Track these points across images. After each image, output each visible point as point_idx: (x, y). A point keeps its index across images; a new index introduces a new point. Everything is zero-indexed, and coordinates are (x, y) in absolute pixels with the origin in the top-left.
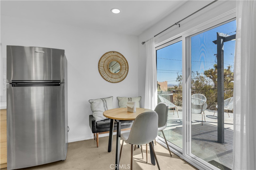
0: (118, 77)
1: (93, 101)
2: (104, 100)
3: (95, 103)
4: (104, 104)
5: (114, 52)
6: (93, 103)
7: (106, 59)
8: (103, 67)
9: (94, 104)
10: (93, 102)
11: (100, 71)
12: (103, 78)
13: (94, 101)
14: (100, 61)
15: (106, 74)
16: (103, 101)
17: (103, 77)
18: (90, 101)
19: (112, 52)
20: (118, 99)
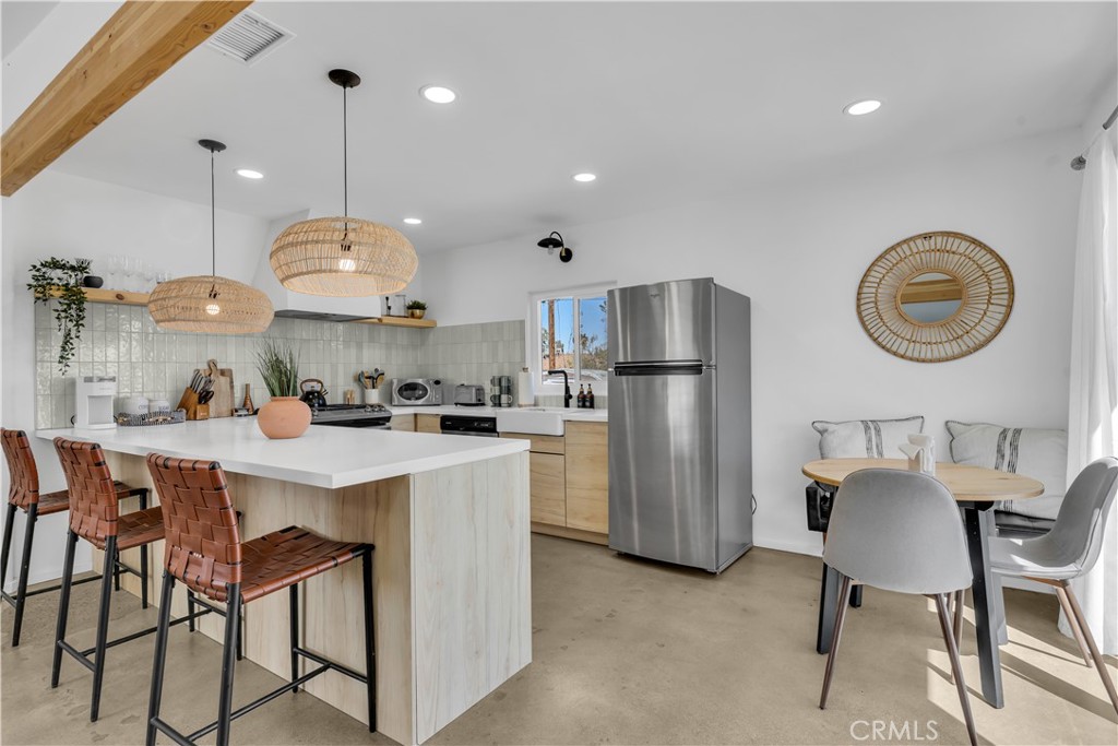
0: (944, 339)
1: (826, 425)
2: (872, 429)
3: (833, 432)
4: (870, 440)
5: (927, 236)
6: (826, 434)
7: (884, 271)
8: (873, 305)
9: (829, 437)
10: (826, 431)
11: (865, 319)
12: (879, 344)
13: (831, 428)
14: (862, 281)
15: (884, 328)
16: (867, 428)
17: (875, 340)
18: (816, 424)
19: (919, 236)
20: (949, 430)
